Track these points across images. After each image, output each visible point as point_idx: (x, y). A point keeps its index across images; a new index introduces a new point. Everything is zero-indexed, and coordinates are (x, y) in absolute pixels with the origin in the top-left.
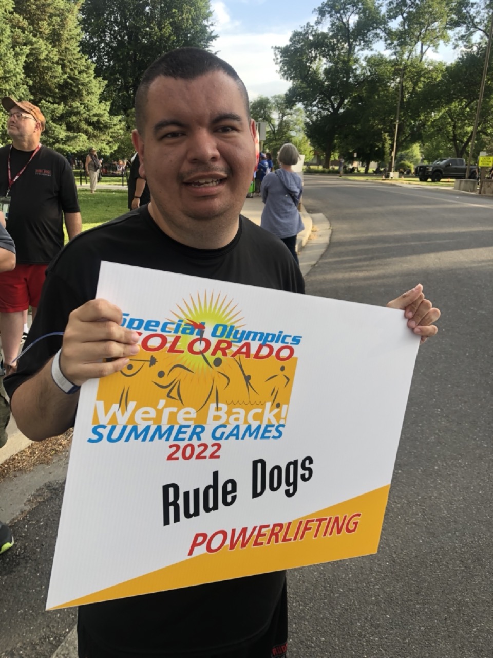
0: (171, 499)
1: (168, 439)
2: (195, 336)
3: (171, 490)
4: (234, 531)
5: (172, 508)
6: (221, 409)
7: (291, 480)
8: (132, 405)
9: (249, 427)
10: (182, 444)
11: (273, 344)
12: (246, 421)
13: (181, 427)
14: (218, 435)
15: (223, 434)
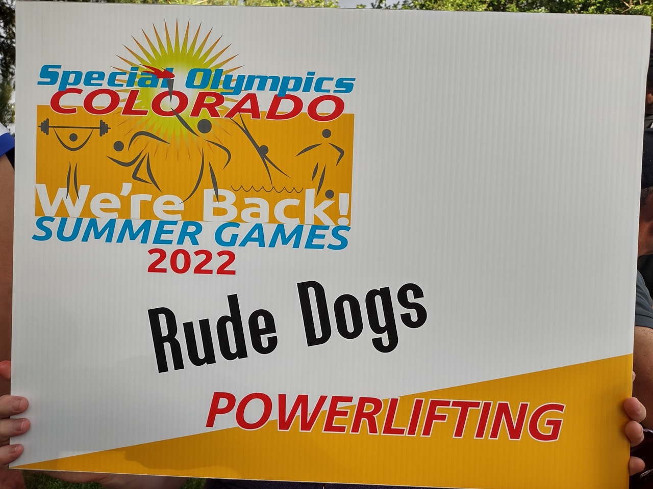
0: (165, 332)
1: (144, 241)
3: (162, 318)
5: (167, 346)
6: (224, 199)
7: (382, 323)
8: (84, 190)
10: (169, 250)
13: (162, 223)
14: (226, 236)
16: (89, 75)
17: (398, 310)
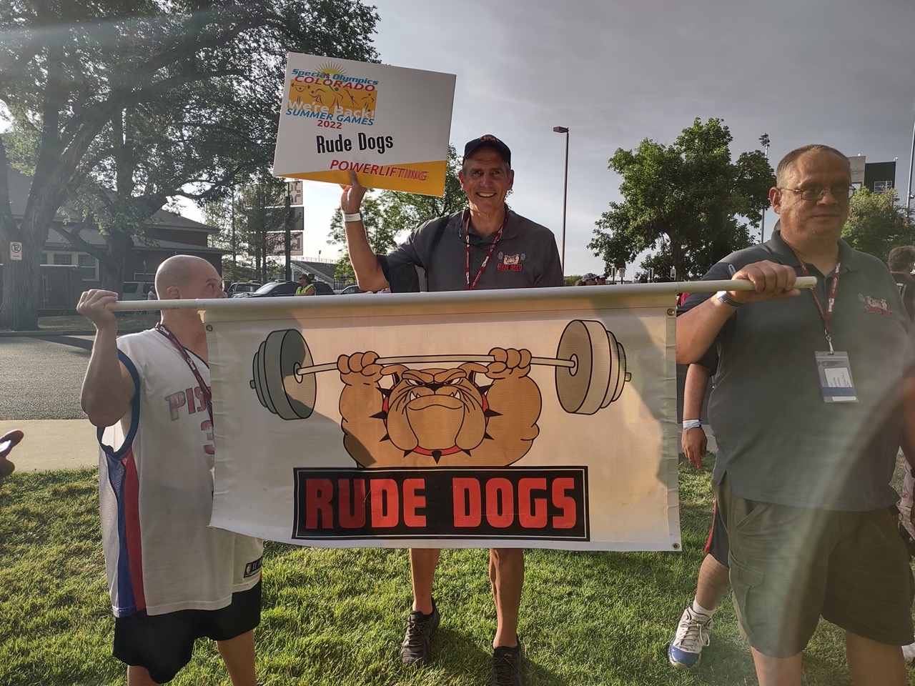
0: (321, 142)
1: (317, 118)
2: (325, 79)
3: (320, 138)
4: (352, 163)
5: (321, 146)
6: (340, 109)
7: (381, 146)
9: (355, 118)
10: (324, 121)
11: (363, 84)
12: (353, 115)
13: (323, 113)
14: (340, 119)
15: (342, 119)
16: (306, 73)
17: (385, 143)
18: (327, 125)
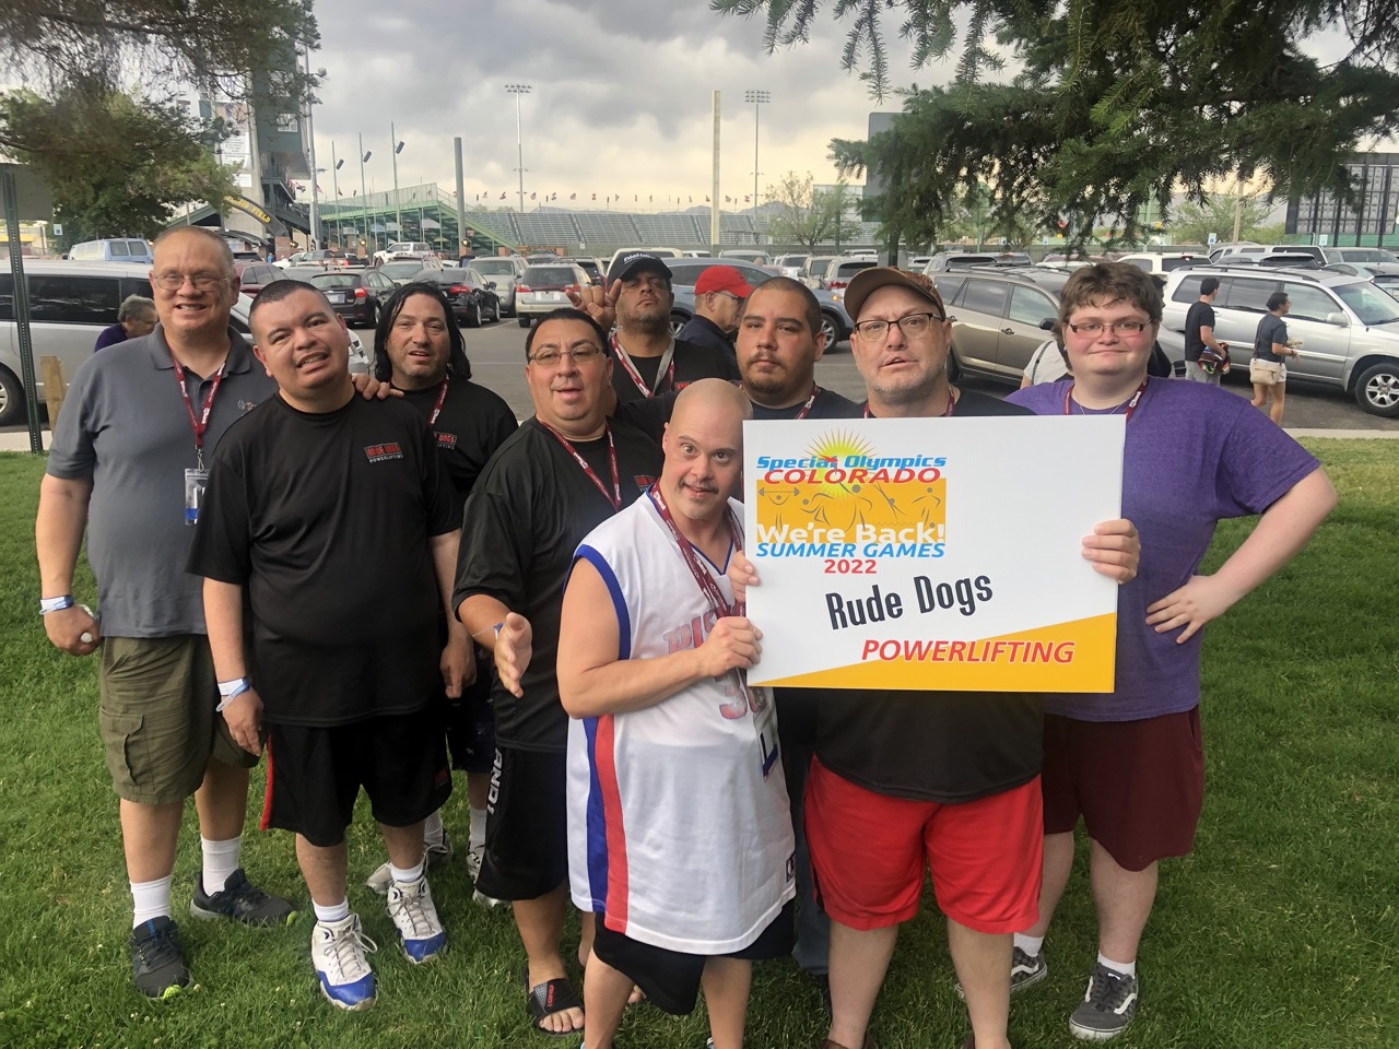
0: (836, 607)
1: (822, 555)
2: (829, 468)
3: (834, 599)
4: (907, 643)
5: (838, 615)
6: (868, 530)
7: (966, 599)
8: (786, 527)
9: (903, 546)
10: (837, 560)
12: (898, 541)
13: (832, 545)
14: (870, 551)
15: (875, 552)
16: (787, 461)
17: (975, 591)
18: (844, 566)
